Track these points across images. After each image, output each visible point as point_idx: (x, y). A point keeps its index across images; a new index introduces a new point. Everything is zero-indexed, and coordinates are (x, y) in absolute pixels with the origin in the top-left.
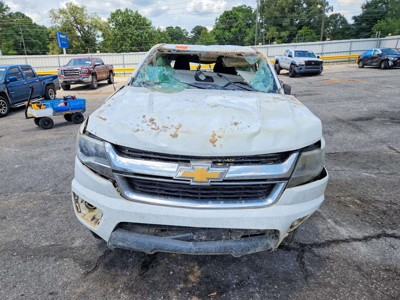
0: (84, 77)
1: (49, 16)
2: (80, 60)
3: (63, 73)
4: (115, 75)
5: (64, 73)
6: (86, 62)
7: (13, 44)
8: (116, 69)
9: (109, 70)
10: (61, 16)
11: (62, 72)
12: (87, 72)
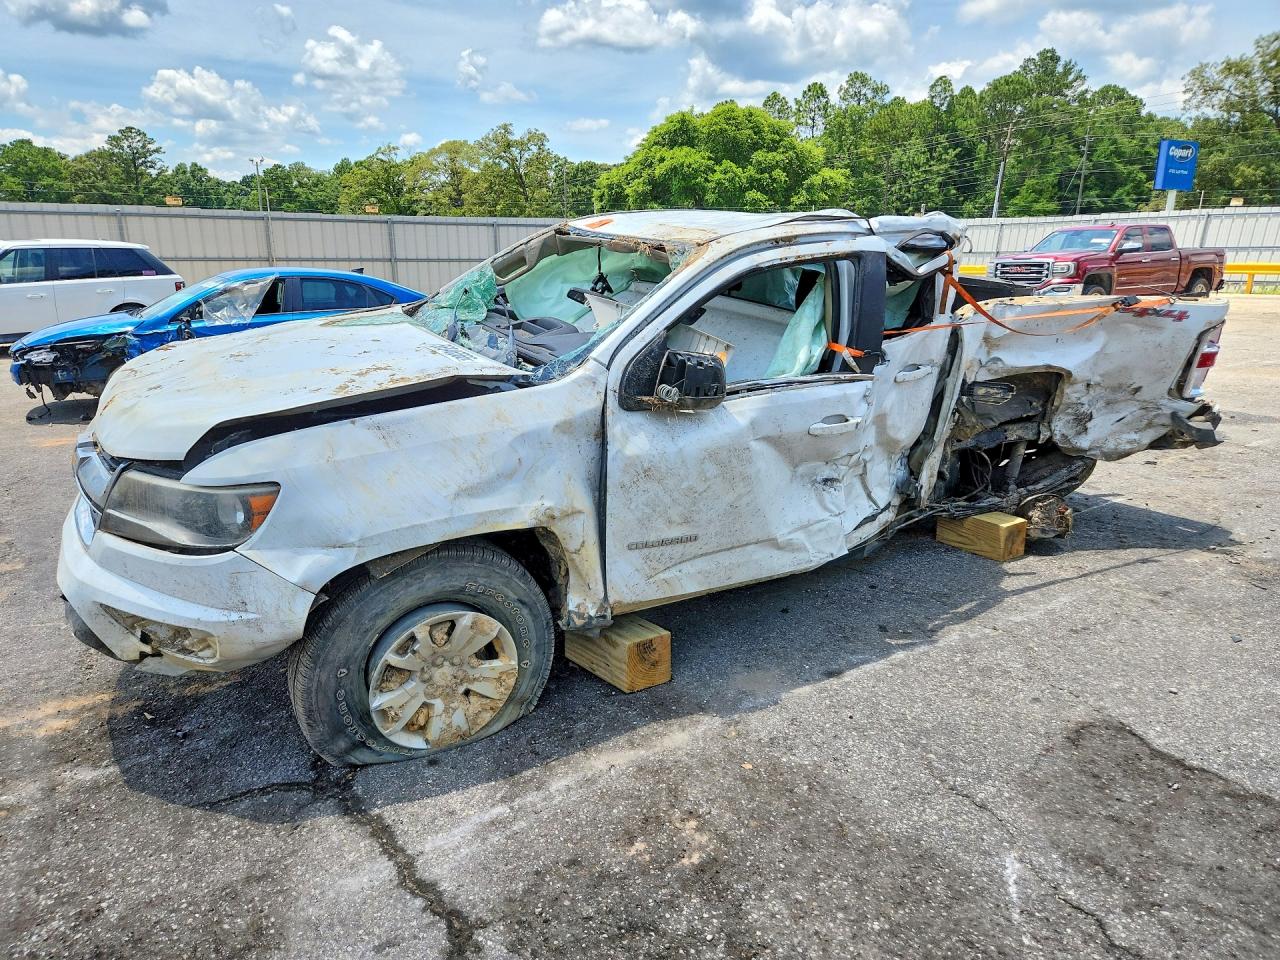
0: (1053, 289)
1: (1184, 89)
2: (1078, 233)
3: (998, 272)
4: (1225, 286)
5: (1002, 273)
6: (1094, 241)
7: (1056, 181)
8: (1232, 264)
9: (1193, 267)
10: (1229, 83)
11: (996, 269)
12: (1072, 271)
